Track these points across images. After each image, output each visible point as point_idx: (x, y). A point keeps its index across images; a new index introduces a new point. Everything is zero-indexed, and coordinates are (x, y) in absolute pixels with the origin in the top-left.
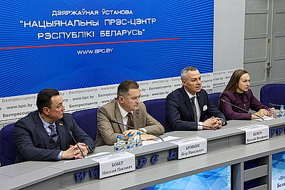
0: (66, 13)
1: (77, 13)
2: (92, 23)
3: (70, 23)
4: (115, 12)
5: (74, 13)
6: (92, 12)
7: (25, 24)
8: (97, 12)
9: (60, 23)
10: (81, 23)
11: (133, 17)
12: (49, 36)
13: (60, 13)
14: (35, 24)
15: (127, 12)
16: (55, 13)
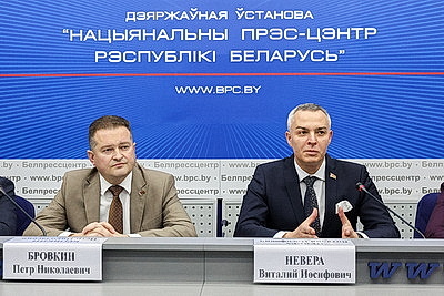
0: (157, 15)
1: (179, 16)
2: (212, 35)
3: (163, 35)
4: (269, 15)
5: (172, 15)
6: (213, 15)
7: (72, 35)
8: (224, 14)
9: (142, 35)
10: (187, 36)
11: (313, 25)
12: (117, 57)
13: (143, 16)
14: (90, 35)
15: (298, 15)
16: (131, 16)
